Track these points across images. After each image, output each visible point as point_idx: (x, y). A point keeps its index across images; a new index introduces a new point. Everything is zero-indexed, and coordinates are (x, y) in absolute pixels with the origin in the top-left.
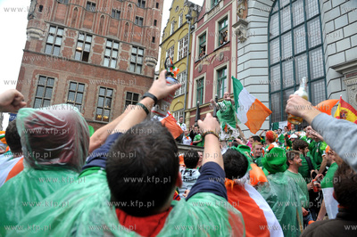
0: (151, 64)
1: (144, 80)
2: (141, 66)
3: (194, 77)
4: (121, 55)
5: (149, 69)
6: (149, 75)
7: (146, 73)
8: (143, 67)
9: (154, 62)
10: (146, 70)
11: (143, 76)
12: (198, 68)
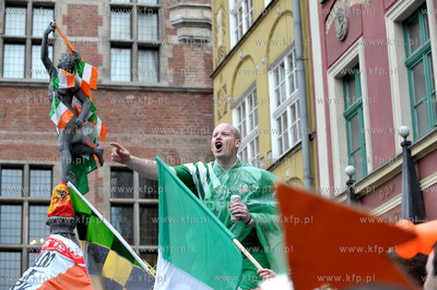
0: (196, 32)
1: (177, 105)
2: (153, 48)
3: (327, 66)
4: (68, 20)
5: (193, 57)
6: (195, 81)
7: (179, 77)
8: (166, 52)
9: (207, 25)
10: (177, 62)
11: (167, 92)
12: (334, 22)
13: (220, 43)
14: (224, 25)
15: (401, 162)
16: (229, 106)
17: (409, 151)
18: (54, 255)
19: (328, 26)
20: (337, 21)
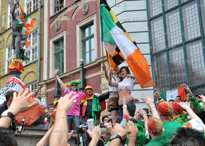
12: (54, 25)
13: (3, 26)
14: (5, 20)
15: (80, 69)
16: (5, 46)
17: (83, 67)
18: (15, 84)
19: (51, 26)
20: (56, 25)
